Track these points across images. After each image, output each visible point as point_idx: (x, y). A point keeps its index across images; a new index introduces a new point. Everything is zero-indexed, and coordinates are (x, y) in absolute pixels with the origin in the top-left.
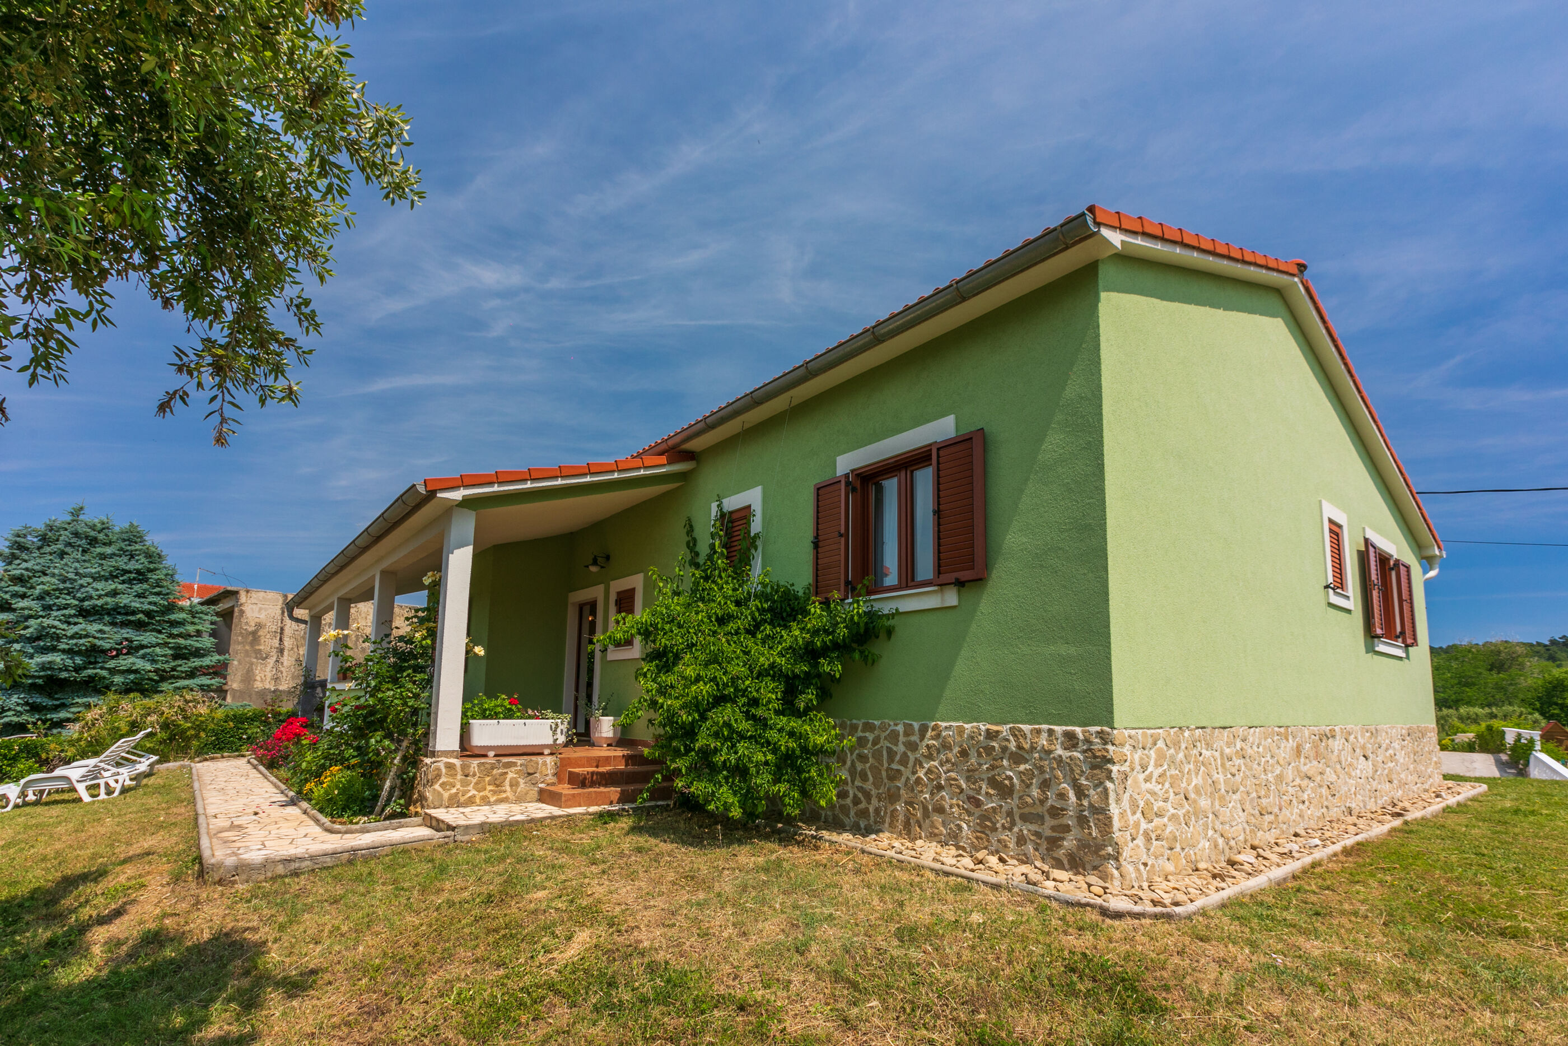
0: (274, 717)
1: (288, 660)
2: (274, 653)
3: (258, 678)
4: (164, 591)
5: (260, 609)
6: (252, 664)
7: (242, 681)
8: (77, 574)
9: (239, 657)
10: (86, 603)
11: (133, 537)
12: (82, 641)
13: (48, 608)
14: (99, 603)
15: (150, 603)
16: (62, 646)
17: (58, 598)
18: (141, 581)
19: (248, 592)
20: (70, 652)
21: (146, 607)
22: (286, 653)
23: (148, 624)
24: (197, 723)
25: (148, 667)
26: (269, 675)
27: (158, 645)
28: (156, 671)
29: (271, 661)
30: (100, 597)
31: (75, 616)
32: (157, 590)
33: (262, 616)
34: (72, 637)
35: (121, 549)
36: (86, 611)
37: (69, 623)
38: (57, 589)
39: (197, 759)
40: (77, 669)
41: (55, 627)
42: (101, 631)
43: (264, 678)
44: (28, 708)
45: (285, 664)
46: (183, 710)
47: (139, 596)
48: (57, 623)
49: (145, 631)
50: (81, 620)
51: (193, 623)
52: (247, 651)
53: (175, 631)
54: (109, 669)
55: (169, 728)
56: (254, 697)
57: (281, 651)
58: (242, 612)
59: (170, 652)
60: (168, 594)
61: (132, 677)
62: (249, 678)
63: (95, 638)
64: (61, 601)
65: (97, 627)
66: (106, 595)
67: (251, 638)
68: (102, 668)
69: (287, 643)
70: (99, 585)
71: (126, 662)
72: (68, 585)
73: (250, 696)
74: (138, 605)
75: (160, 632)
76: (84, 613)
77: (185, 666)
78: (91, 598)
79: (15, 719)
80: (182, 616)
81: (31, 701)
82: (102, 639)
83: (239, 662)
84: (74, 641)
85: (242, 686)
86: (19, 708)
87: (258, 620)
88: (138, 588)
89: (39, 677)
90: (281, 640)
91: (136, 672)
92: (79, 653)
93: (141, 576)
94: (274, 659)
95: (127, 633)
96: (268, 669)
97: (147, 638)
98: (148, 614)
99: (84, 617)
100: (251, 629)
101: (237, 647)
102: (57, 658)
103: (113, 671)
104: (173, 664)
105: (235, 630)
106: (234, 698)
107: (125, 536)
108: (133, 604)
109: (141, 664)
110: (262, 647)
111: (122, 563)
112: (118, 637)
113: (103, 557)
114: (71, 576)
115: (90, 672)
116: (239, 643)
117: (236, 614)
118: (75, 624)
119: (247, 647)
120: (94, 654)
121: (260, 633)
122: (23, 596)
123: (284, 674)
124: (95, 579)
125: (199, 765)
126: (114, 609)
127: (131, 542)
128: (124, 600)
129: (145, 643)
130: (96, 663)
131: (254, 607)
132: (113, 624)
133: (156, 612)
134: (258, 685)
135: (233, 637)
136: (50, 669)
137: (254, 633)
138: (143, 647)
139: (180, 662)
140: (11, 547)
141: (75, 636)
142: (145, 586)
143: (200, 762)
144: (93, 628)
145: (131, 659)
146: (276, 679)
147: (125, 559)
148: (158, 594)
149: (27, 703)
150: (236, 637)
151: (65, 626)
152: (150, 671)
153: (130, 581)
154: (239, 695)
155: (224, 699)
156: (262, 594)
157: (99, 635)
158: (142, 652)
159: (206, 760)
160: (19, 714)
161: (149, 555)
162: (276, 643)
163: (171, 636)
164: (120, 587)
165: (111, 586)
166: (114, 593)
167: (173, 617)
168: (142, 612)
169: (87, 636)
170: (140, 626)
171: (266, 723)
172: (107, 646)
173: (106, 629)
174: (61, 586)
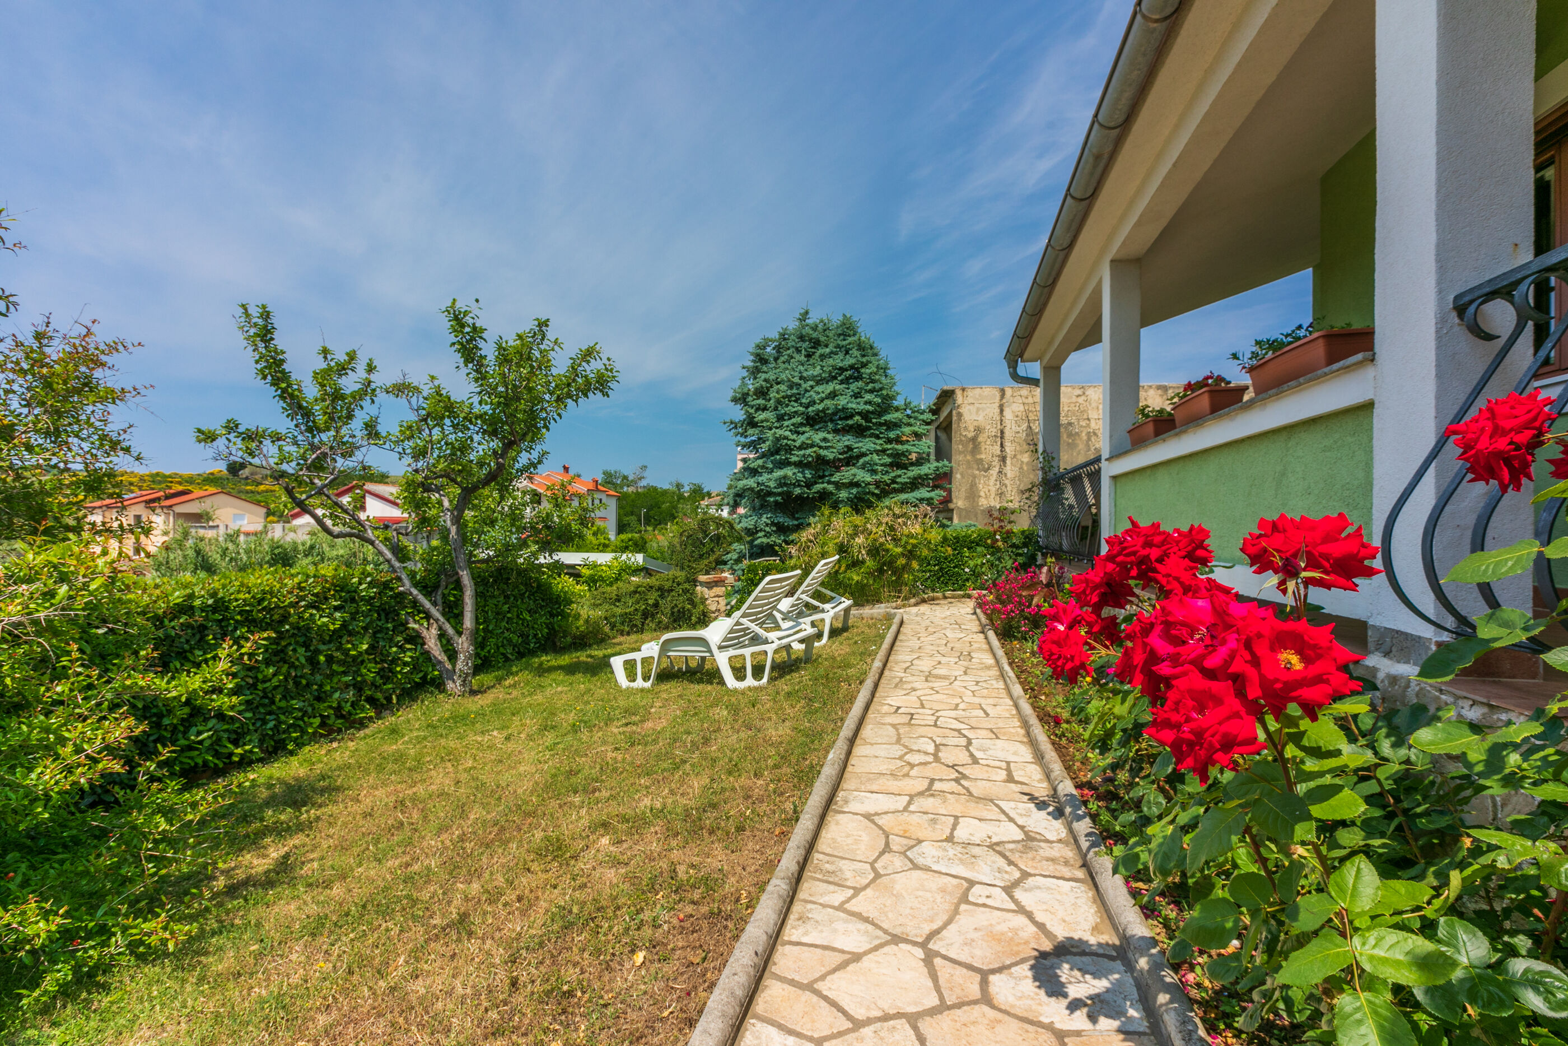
0: (1004, 540)
1: (1010, 470)
2: (996, 463)
3: (982, 494)
4: (877, 386)
5: (978, 409)
6: (974, 477)
7: (967, 498)
8: (801, 378)
9: (961, 469)
10: (811, 409)
11: (847, 329)
12: (808, 451)
13: (780, 418)
14: (820, 407)
15: (866, 403)
16: (794, 459)
17: (787, 406)
18: (857, 379)
19: (963, 390)
20: (799, 464)
21: (862, 407)
22: (1008, 461)
23: (869, 428)
24: (909, 547)
25: (868, 478)
26: (993, 489)
27: (877, 452)
28: (877, 484)
29: (994, 472)
30: (822, 400)
31: (802, 424)
32: (870, 386)
33: (980, 418)
34: (800, 448)
35: (838, 346)
36: (813, 418)
37: (798, 433)
38: (787, 396)
39: (913, 601)
40: (809, 485)
41: (786, 438)
42: (825, 440)
43: (988, 498)
44: (774, 528)
45: (1009, 475)
46: (892, 528)
47: (857, 396)
48: (788, 433)
49: (865, 437)
50: (807, 429)
51: (909, 425)
52: (968, 462)
53: (892, 435)
54: (833, 483)
55: (878, 553)
56: (980, 516)
57: (1003, 459)
58: (960, 415)
59: (888, 460)
60: (881, 389)
61: (854, 491)
62: (973, 494)
63: (820, 447)
64: (790, 409)
65: (822, 435)
66: (827, 398)
67: (971, 446)
68: (829, 482)
69: (1009, 449)
70: (819, 388)
71: (847, 474)
72: (795, 391)
73: (976, 516)
74: (854, 406)
75: (878, 437)
76: (813, 421)
77: (906, 476)
78: (814, 403)
79: (765, 540)
80: (897, 415)
81: (776, 521)
82: (827, 448)
83: (962, 474)
84: (802, 452)
85: (967, 504)
86: (768, 529)
87: (976, 424)
88: (855, 386)
89: (779, 494)
90: (1002, 445)
91: (857, 485)
92: (808, 465)
93: (855, 373)
94: (997, 469)
95: (848, 440)
96: (992, 482)
97: (867, 444)
98: (865, 415)
99: (812, 426)
100: (971, 435)
101: (959, 461)
102: (789, 471)
103: (838, 486)
104: (893, 474)
105: (955, 438)
106: (960, 518)
107: (840, 331)
108: (850, 405)
109: (863, 476)
110: (983, 456)
111: (838, 360)
112: (840, 446)
113: (823, 357)
114: (796, 380)
115: (819, 487)
116: (960, 453)
117: (954, 418)
118: (803, 433)
119: (969, 457)
120: (821, 466)
121: (980, 439)
122: (765, 409)
123: (1009, 488)
124: (818, 383)
125: (914, 610)
126: (834, 414)
127: (845, 335)
128: (842, 401)
129: (863, 450)
130: (824, 476)
131: (971, 407)
132: (836, 431)
133: (872, 413)
134: (983, 503)
135: (954, 446)
136: (785, 484)
137: (974, 439)
138: (864, 455)
139: (899, 472)
140: (754, 361)
141: (803, 446)
142: (860, 384)
143: (916, 605)
144: (818, 437)
145: (854, 470)
146: (1001, 494)
147: (841, 356)
148: (871, 391)
149: (773, 524)
150: (956, 447)
151: (794, 437)
152: (869, 484)
153: (846, 381)
154: (966, 513)
155: (951, 519)
156: (978, 391)
157: (823, 444)
158: (861, 461)
159: (924, 601)
160: (767, 535)
161: (861, 347)
162: (997, 449)
163: (889, 441)
164: (838, 387)
165: (830, 387)
166: (833, 395)
167: (888, 417)
168: (859, 414)
169: (812, 446)
170: (860, 431)
171: (993, 549)
172: (831, 456)
173: (830, 436)
174: (789, 393)
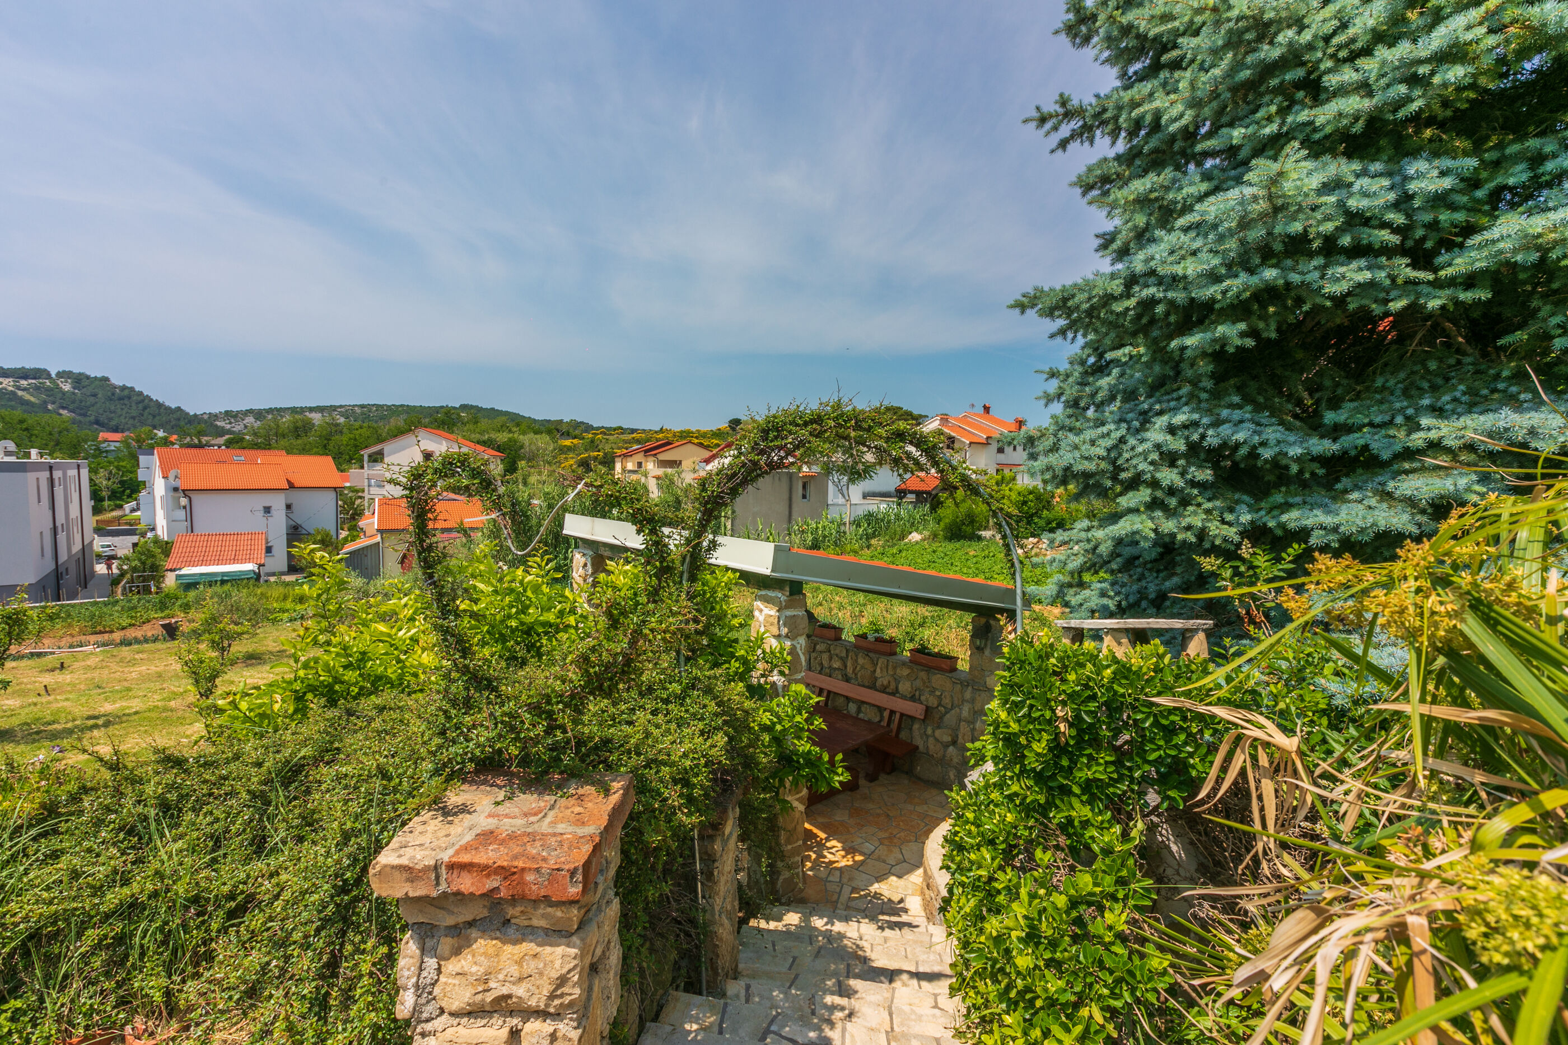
44: (1206, 475)
81: (1212, 439)
